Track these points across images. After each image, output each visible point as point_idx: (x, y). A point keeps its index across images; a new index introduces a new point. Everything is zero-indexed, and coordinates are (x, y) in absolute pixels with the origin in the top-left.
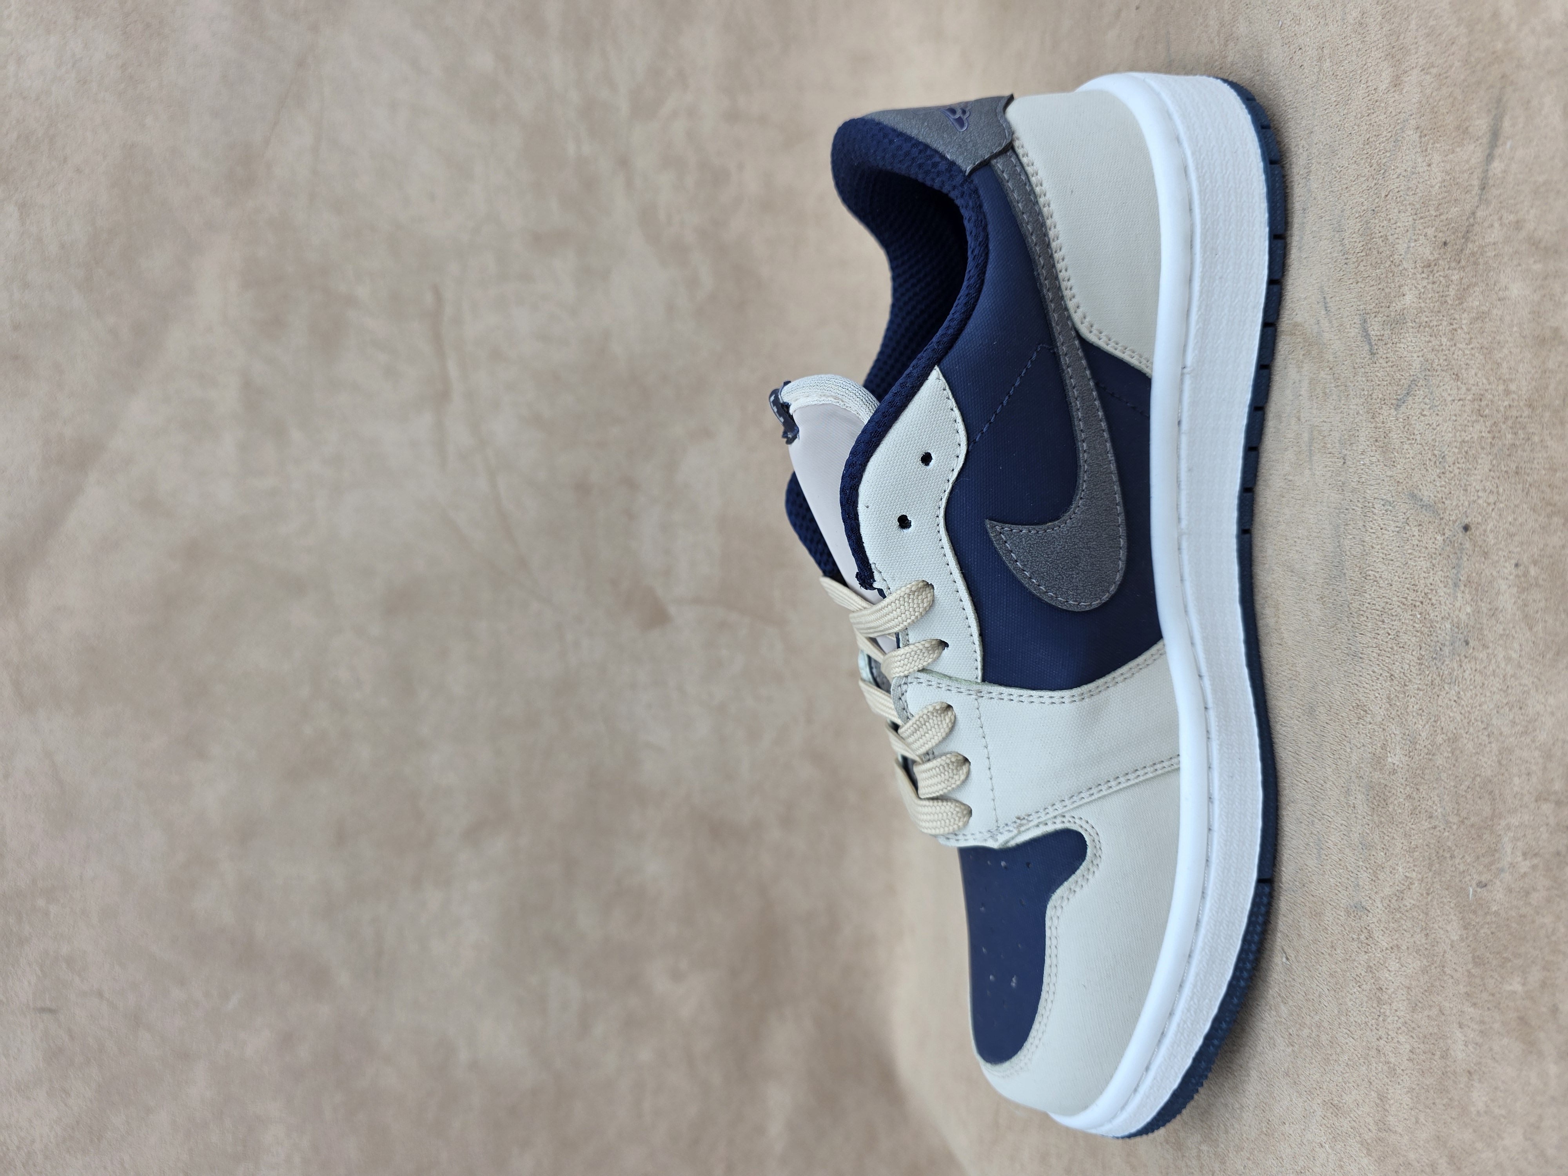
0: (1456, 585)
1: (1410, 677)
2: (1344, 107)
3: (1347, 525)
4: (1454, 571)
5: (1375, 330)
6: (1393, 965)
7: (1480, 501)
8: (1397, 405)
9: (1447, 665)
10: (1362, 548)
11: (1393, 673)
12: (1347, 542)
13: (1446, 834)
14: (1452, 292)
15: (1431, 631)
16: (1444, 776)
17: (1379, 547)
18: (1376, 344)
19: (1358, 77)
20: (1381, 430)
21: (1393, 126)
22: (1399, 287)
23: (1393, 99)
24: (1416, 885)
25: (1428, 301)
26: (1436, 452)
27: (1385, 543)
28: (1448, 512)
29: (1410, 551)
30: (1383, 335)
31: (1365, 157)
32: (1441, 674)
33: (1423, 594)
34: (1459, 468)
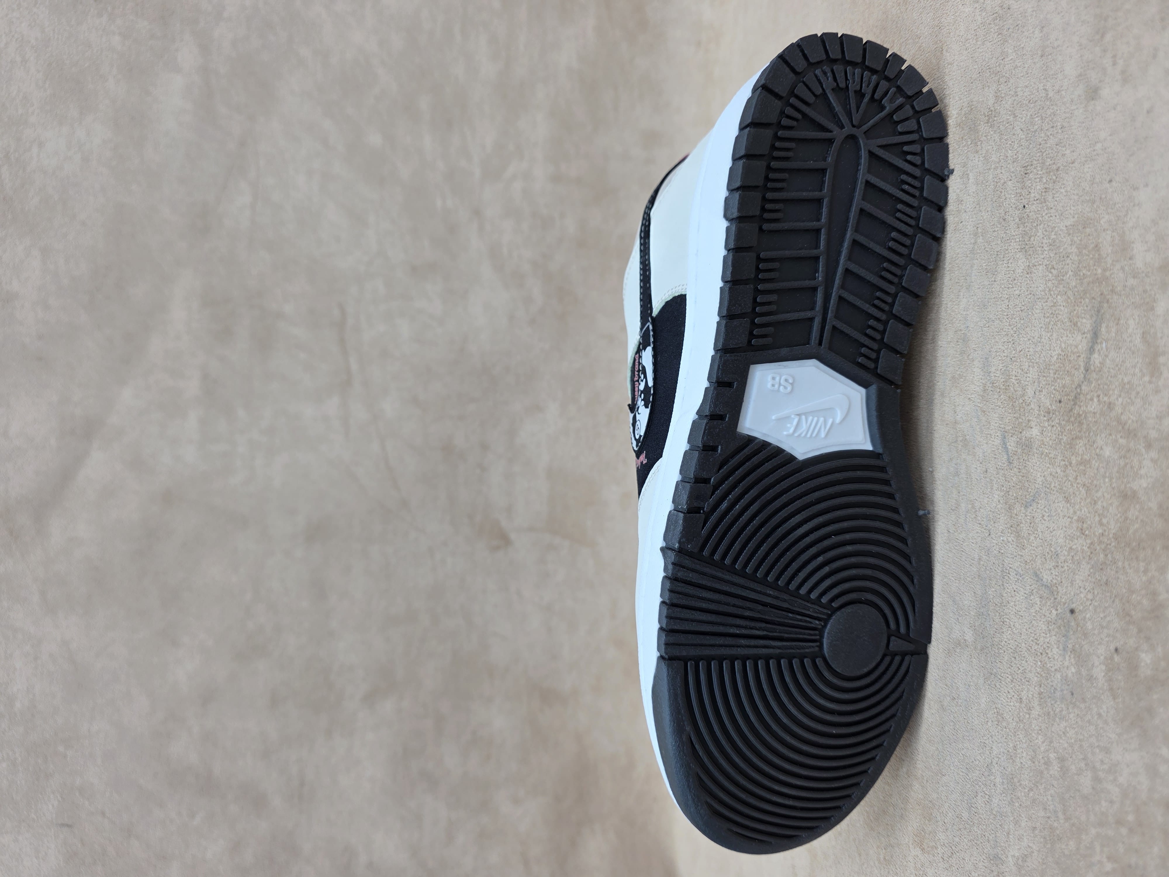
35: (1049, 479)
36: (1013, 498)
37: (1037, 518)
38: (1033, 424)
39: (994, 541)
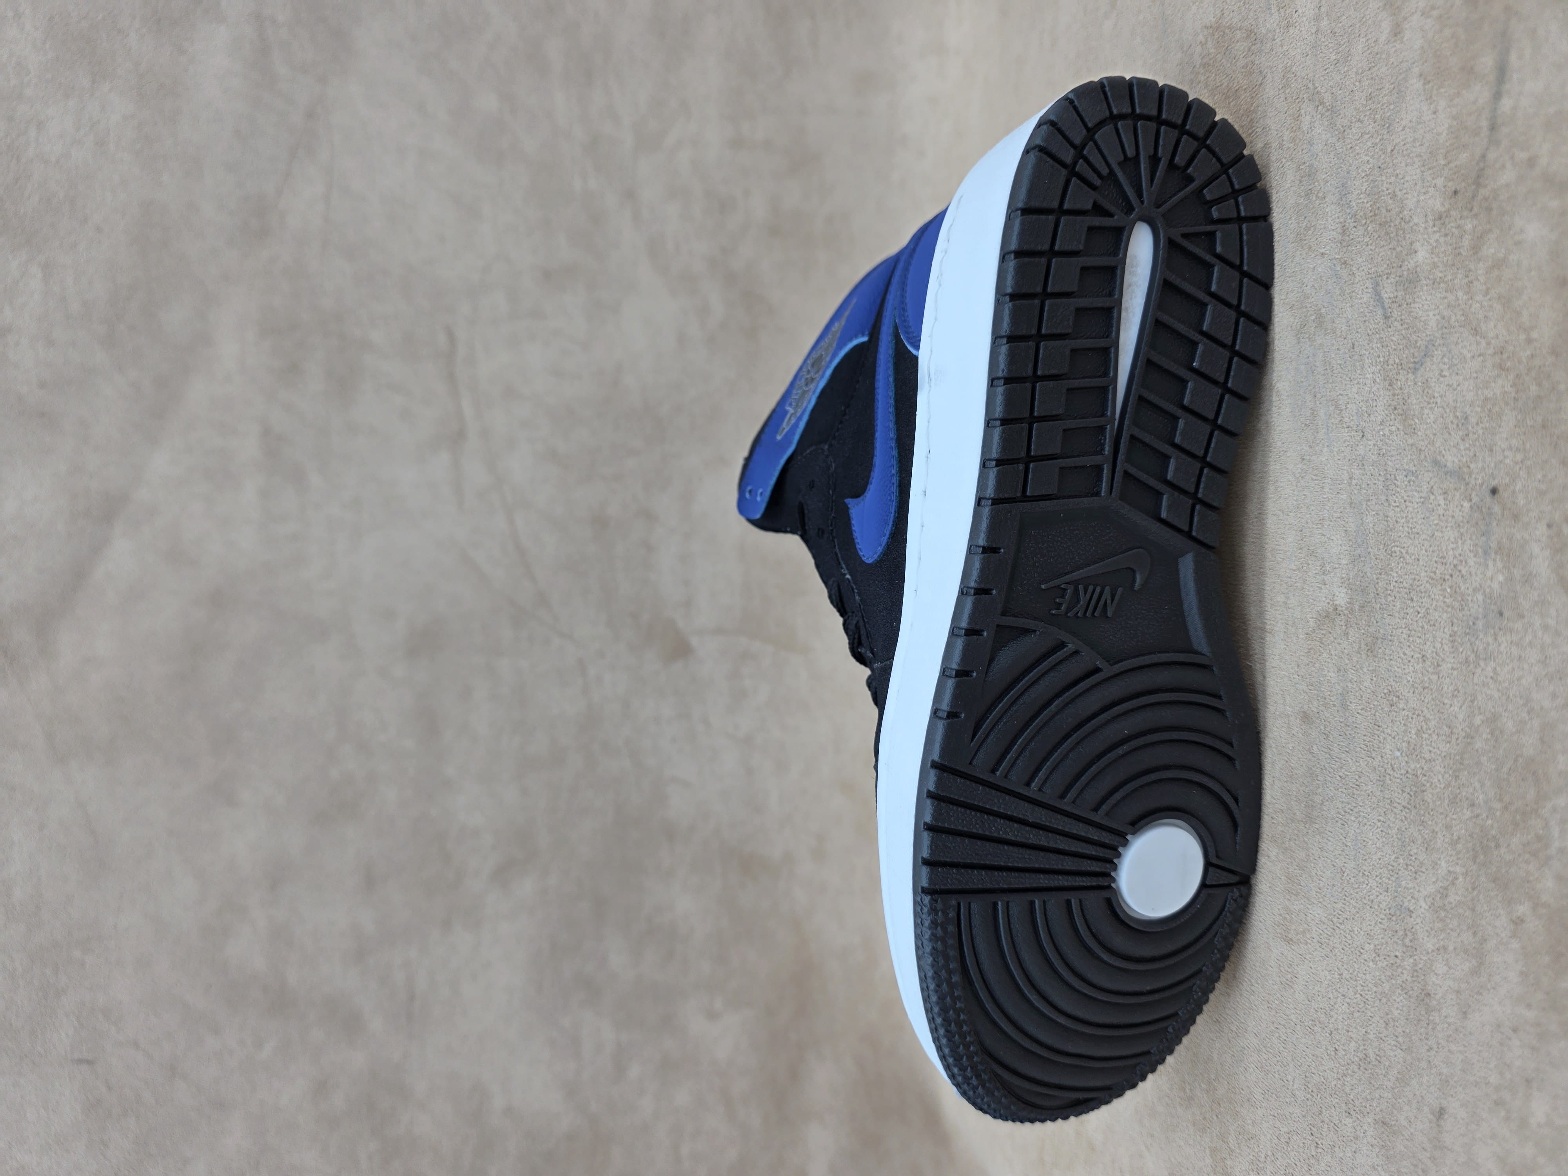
0: (1486, 553)
1: (1443, 656)
2: (1344, 65)
3: (1369, 500)
4: (1484, 538)
5: (1388, 292)
6: (1441, 968)
7: (1508, 461)
8: (1415, 369)
9: (1481, 640)
10: (1385, 523)
11: (1424, 653)
12: (1370, 519)
13: (1489, 822)
14: (1466, 242)
15: (1462, 605)
16: (1484, 759)
17: (1404, 520)
18: (1390, 308)
19: (1357, 31)
20: (1399, 397)
21: (1395, 78)
22: (1411, 244)
23: (1394, 49)
24: (1461, 879)
25: (1441, 255)
26: (1458, 414)
27: (1410, 516)
28: (1473, 476)
29: (1436, 522)
30: (1397, 297)
31: (1368, 113)
32: (1476, 649)
33: (1452, 566)
34: (1482, 428)
35: (1446, 313)
36: (1395, 366)
37: (1431, 378)
38: (1417, 245)
39: (1369, 443)
